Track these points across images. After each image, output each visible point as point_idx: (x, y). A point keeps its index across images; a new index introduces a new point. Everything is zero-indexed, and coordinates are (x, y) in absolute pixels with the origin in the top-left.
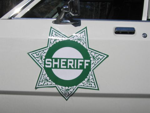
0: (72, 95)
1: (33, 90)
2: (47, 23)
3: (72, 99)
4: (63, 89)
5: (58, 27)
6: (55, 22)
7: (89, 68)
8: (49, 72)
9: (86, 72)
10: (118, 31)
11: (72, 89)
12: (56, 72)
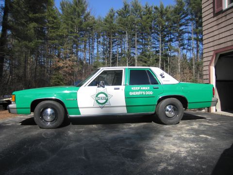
0: (103, 107)
1: (92, 106)
2: (95, 87)
3: (103, 108)
4: (101, 105)
6: (98, 87)
7: (107, 99)
8: (97, 101)
9: (107, 100)
10: (115, 89)
11: (103, 105)
12: (99, 101)
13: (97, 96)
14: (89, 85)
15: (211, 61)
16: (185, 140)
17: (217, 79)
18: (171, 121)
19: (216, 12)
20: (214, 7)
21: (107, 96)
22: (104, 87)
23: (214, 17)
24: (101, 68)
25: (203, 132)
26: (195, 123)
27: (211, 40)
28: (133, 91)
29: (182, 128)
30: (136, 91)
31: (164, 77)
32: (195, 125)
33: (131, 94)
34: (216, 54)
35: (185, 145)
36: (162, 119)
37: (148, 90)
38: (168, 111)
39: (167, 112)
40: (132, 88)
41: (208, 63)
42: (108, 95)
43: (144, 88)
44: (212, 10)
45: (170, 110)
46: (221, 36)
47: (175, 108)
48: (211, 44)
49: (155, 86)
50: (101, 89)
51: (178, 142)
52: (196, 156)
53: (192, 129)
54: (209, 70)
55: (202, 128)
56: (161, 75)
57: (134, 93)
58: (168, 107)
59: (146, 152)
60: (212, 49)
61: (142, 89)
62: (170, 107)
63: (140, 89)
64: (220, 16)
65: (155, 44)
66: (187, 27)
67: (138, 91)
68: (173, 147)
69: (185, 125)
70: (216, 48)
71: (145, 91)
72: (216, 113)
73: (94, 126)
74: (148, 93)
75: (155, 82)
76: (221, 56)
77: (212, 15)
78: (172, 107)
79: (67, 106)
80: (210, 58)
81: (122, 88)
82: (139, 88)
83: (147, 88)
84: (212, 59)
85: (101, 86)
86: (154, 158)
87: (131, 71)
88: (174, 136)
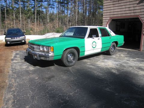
1: (91, 49)
3: (94, 50)
7: (96, 45)
8: (92, 46)
10: (98, 39)
13: (92, 44)
21: (96, 43)
22: (94, 38)
24: (89, 27)
34: (111, 19)
41: (106, 23)
46: (115, 10)
48: (108, 14)
49: (110, 37)
50: (93, 40)
56: (110, 31)
60: (109, 16)
70: (111, 16)
79: (81, 51)
80: (107, 21)
84: (109, 21)
87: (100, 29)
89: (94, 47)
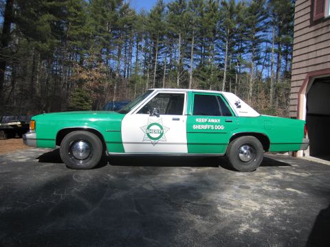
0: (156, 143)
1: (142, 141)
2: (146, 116)
3: (156, 145)
4: (153, 141)
5: (151, 117)
6: (151, 115)
8: (148, 135)
9: (162, 134)
10: (174, 119)
11: (156, 141)
12: (151, 135)
13: (148, 128)
14: (138, 113)
15: (302, 87)
16: (267, 194)
17: (309, 112)
18: (246, 167)
19: (314, 20)
20: (311, 13)
21: (162, 128)
22: (158, 116)
23: (310, 26)
24: (156, 90)
25: (290, 185)
26: (277, 172)
27: (304, 57)
28: (198, 124)
29: (261, 177)
30: (202, 124)
31: (240, 107)
32: (278, 174)
33: (195, 127)
34: (310, 78)
35: (269, 201)
36: (235, 163)
37: (218, 124)
38: (242, 153)
39: (241, 155)
40: (197, 120)
41: (298, 89)
42: (164, 128)
43: (213, 121)
44: (308, 17)
45: (245, 151)
46: (319, 53)
47: (253, 150)
48: (304, 64)
49: (228, 118)
50: (154, 119)
51: (259, 196)
52: (285, 217)
53: (275, 180)
54: (299, 99)
55: (287, 178)
56: (237, 104)
57: (199, 127)
58: (242, 148)
59: (219, 208)
60: (305, 70)
61: (209, 121)
62: (245, 148)
63: (207, 122)
64: (320, 25)
65: (219, 54)
66: (265, 33)
67: (204, 124)
68: (254, 203)
69: (264, 174)
70: (310, 69)
71: (214, 124)
72: (304, 158)
73: (141, 168)
74: (217, 127)
75: (228, 113)
76: (317, 81)
77: (308, 23)
78: (248, 147)
79: (106, 139)
80: (301, 83)
81: (183, 118)
82: (206, 120)
83: (216, 121)
84: (304, 84)
85: (155, 114)
86: (232, 216)
87: (195, 95)
88: (253, 188)
89: (153, 135)
